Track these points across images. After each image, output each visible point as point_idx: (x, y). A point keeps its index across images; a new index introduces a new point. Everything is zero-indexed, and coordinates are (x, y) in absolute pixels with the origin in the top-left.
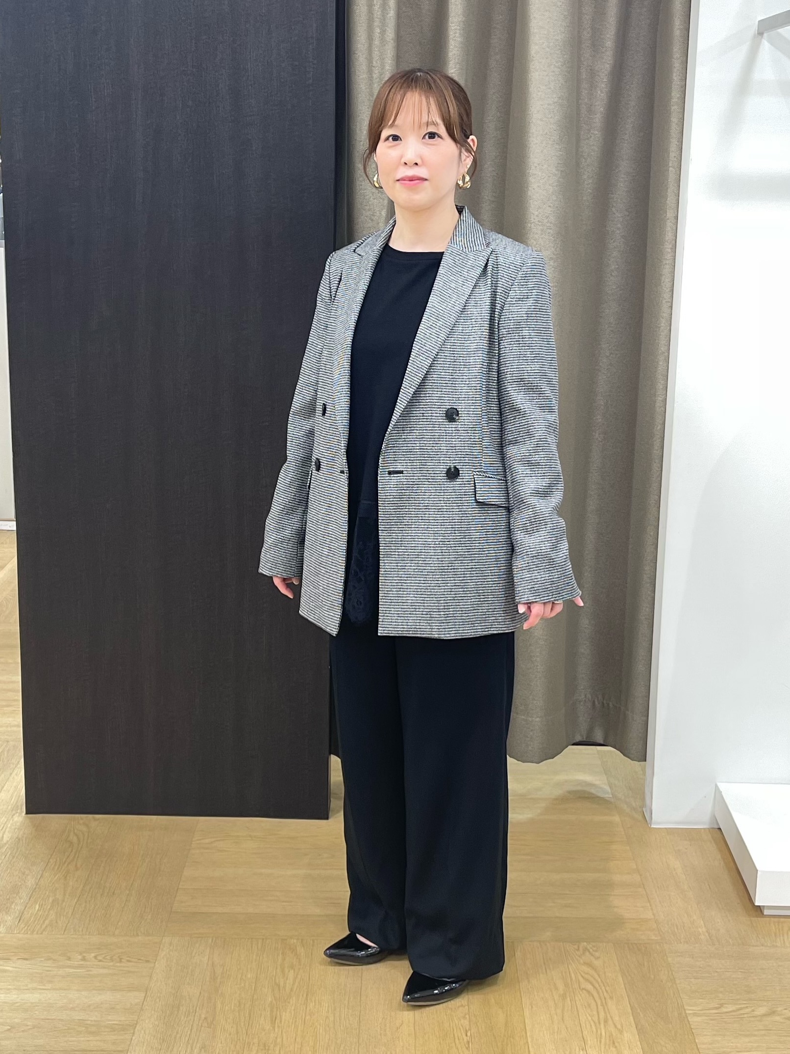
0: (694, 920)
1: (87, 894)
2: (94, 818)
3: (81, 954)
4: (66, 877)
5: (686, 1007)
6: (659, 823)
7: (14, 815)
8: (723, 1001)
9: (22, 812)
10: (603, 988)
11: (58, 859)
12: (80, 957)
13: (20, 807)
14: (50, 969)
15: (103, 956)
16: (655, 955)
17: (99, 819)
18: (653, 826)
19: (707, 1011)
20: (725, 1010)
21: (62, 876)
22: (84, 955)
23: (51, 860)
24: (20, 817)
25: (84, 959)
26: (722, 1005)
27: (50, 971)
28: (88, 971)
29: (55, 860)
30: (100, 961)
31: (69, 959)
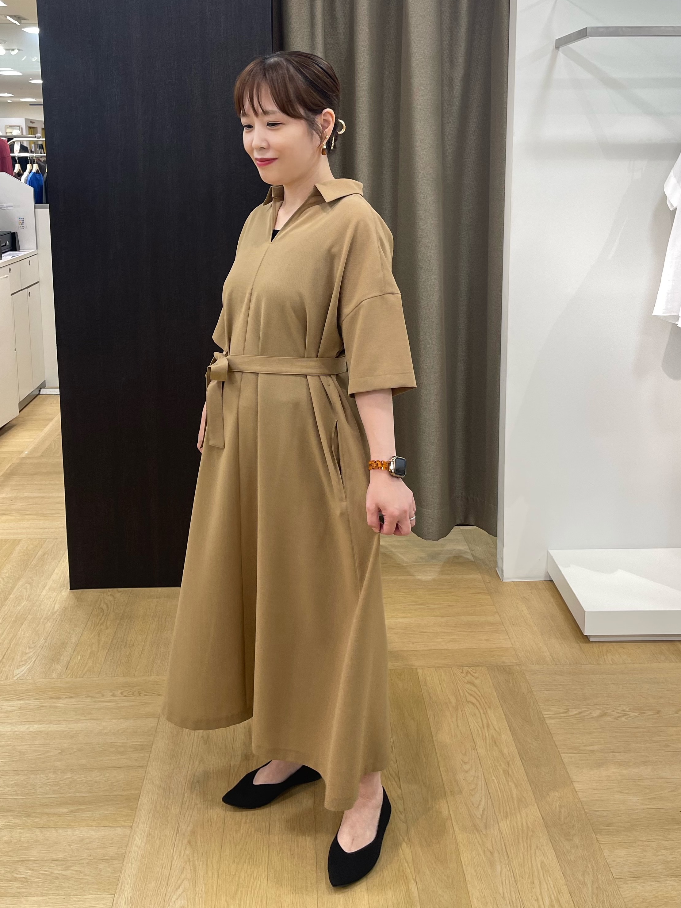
0: (540, 647)
1: (114, 646)
2: (118, 590)
3: (111, 692)
4: (99, 634)
5: (543, 713)
6: (509, 579)
7: (62, 590)
8: (569, 707)
9: (67, 588)
10: (483, 700)
11: (93, 621)
12: (111, 694)
13: (66, 585)
14: (89, 704)
15: (128, 692)
16: (517, 674)
17: (121, 592)
18: (504, 581)
19: (559, 715)
20: (571, 714)
21: (97, 633)
22: (114, 692)
23: (88, 623)
24: (66, 591)
25: (113, 695)
26: (568, 710)
27: (89, 705)
28: (116, 704)
29: (91, 622)
30: (125, 696)
31: (103, 696)
